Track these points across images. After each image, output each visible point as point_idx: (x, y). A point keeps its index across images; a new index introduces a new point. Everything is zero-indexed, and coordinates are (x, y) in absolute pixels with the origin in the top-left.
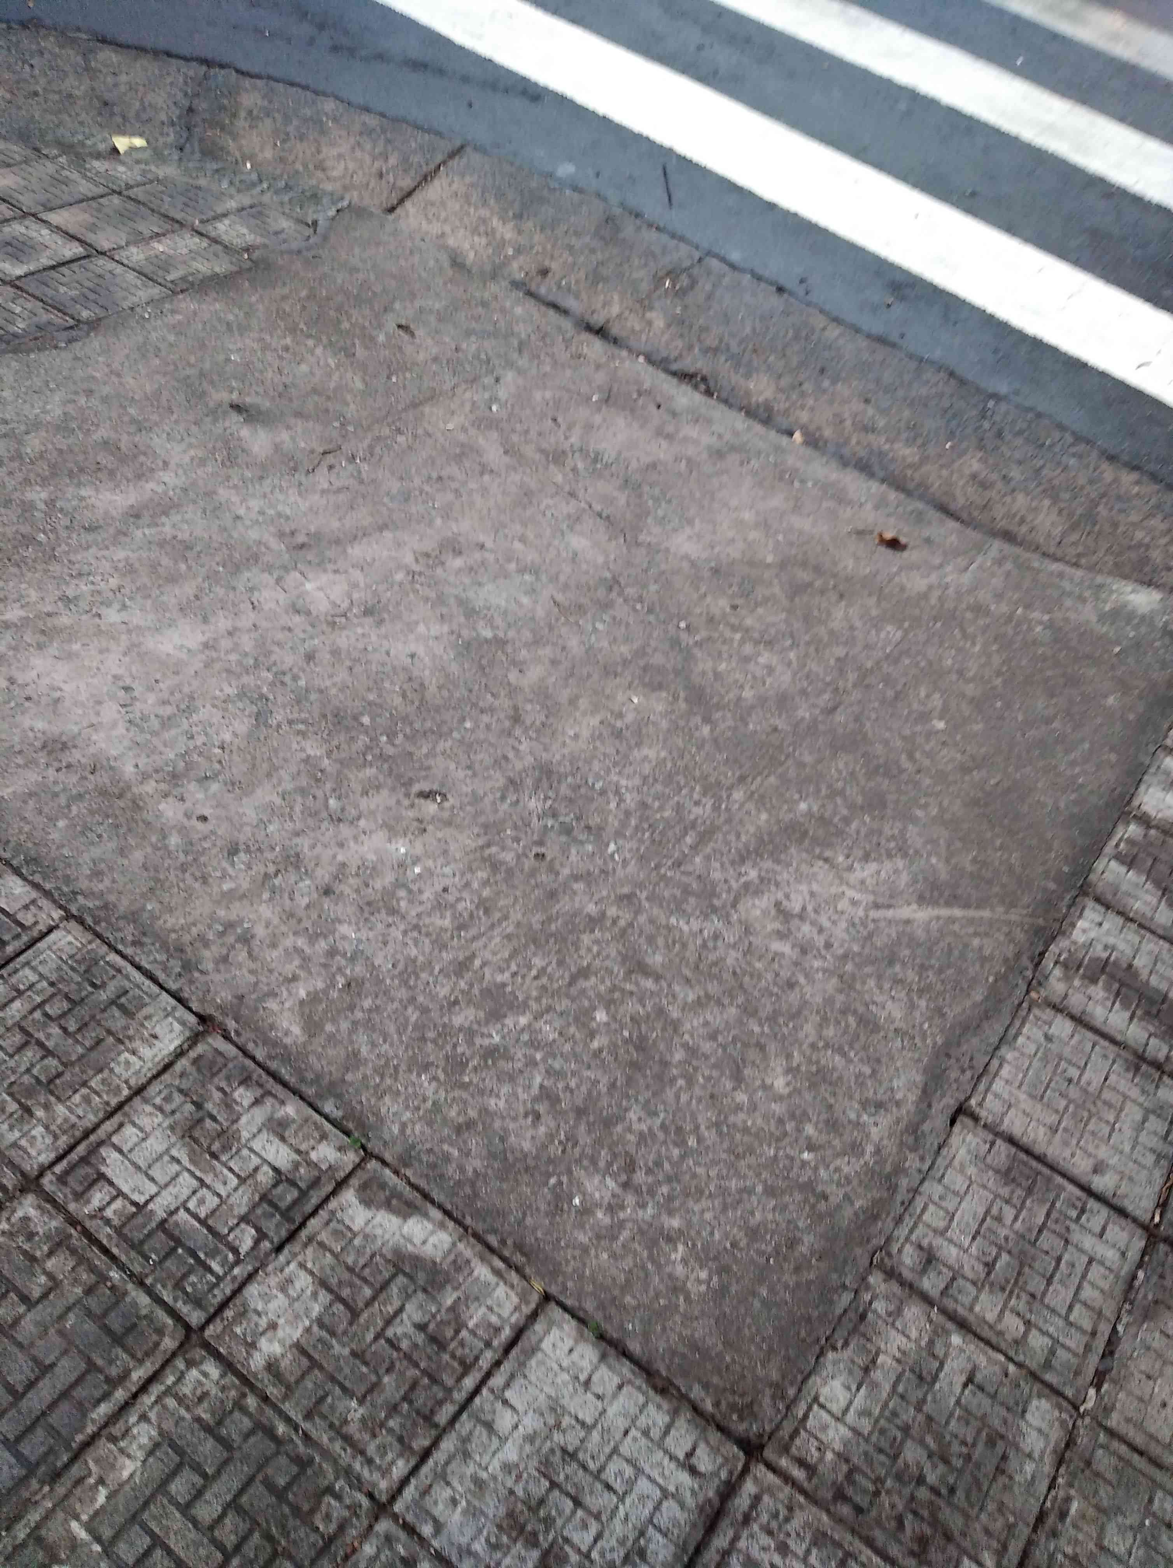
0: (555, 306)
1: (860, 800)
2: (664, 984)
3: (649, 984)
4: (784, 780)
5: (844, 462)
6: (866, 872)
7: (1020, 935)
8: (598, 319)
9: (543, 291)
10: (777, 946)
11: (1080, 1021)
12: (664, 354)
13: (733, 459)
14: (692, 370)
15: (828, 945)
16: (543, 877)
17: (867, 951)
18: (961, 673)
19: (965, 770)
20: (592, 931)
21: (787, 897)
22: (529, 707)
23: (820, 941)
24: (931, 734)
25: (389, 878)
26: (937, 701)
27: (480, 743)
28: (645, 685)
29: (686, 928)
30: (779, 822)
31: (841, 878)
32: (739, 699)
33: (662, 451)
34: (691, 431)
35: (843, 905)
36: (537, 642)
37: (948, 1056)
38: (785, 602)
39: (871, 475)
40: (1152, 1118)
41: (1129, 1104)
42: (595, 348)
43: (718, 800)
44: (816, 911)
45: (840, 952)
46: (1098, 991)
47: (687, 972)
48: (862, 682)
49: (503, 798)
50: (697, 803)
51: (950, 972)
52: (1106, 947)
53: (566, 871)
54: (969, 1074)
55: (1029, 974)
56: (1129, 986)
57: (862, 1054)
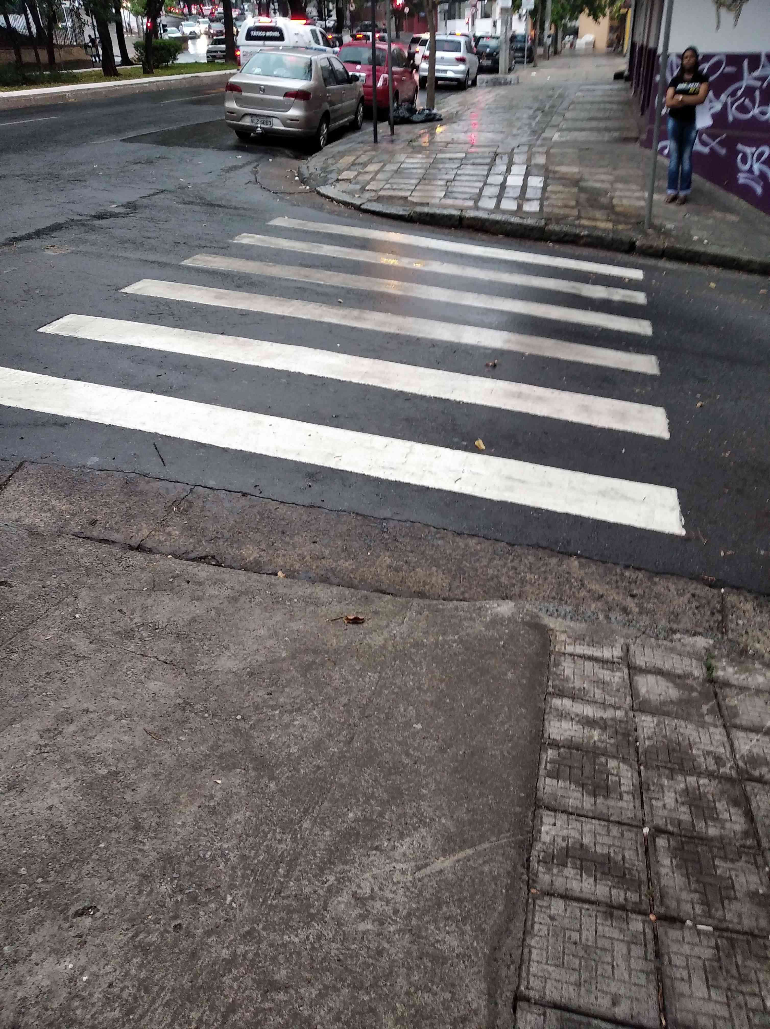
0: (106, 541)
1: (385, 796)
2: (293, 992)
3: (282, 996)
4: (335, 801)
5: (313, 581)
6: (404, 847)
7: (511, 852)
8: (135, 542)
9: (95, 534)
10: (362, 927)
11: (567, 897)
12: (183, 549)
13: (243, 599)
14: (204, 554)
15: (396, 912)
16: (184, 944)
17: (422, 904)
18: (419, 688)
19: (443, 751)
20: (230, 972)
21: (359, 886)
22: (145, 815)
23: (389, 910)
24: (414, 735)
25: (64, 994)
26: (412, 712)
27: (114, 856)
28: (223, 769)
29: (296, 940)
30: (338, 832)
31: (389, 858)
32: (289, 754)
33: (198, 609)
34: (212, 591)
35: (397, 877)
36: (140, 765)
37: (496, 960)
38: (301, 679)
39: (331, 584)
40: (633, 946)
41: (616, 943)
42: (138, 558)
43: (295, 833)
44: (381, 889)
45: (404, 913)
46: (569, 871)
47: (307, 975)
48: (364, 716)
49: (140, 892)
50: (280, 841)
51: (478, 897)
52: (564, 840)
53: (200, 931)
54: (513, 968)
55: (525, 877)
56: (586, 860)
57: (442, 985)
